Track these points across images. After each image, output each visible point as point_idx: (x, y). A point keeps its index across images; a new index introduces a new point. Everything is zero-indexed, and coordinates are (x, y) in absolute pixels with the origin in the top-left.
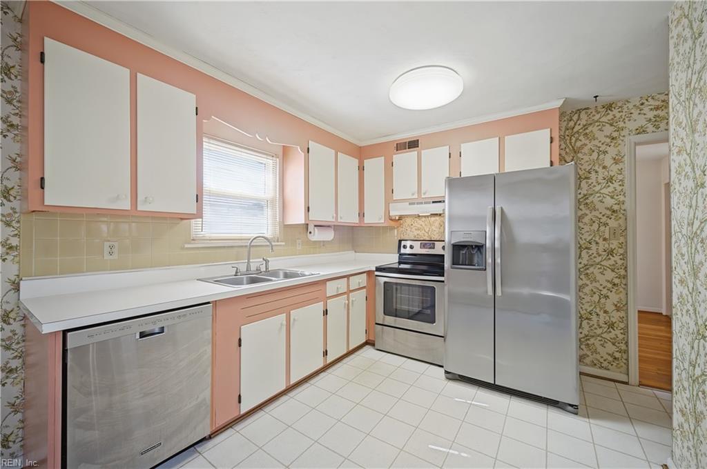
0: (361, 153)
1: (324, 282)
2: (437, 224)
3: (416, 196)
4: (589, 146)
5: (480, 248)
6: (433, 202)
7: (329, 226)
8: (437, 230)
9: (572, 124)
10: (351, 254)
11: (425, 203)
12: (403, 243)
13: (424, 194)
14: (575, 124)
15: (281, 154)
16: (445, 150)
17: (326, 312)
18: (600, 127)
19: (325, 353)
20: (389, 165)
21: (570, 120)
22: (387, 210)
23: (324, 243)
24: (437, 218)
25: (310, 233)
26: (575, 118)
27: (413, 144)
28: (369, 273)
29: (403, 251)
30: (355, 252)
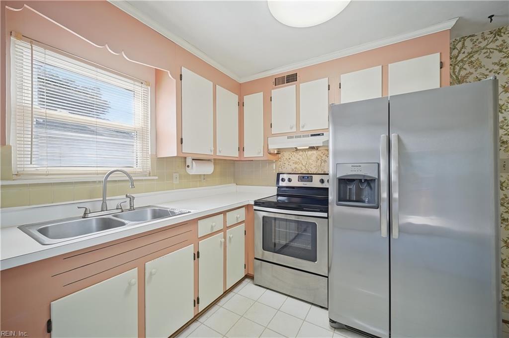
0: (241, 90)
1: (195, 221)
2: (314, 158)
3: (294, 130)
4: (475, 75)
5: (370, 182)
6: (312, 135)
7: (209, 160)
8: (314, 164)
9: (455, 52)
10: (233, 187)
11: (303, 136)
12: (281, 176)
13: (303, 127)
14: (459, 53)
16: (324, 82)
17: (197, 255)
18: (487, 54)
19: (197, 301)
20: (268, 100)
21: (454, 49)
22: (266, 144)
23: (205, 176)
24: (314, 152)
25: (188, 166)
26: (459, 46)
27: (292, 78)
28: (248, 207)
29: (281, 184)
30: (237, 184)
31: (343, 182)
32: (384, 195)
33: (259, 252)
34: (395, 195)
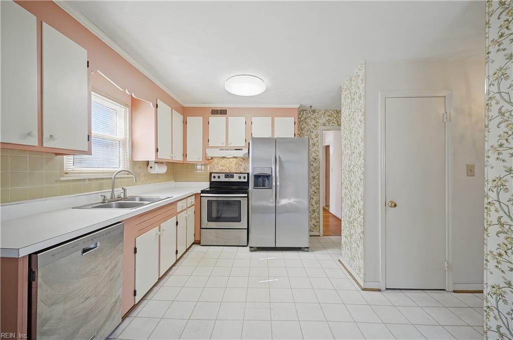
0: (186, 112)
2: (234, 163)
3: (224, 145)
4: (307, 128)
5: (268, 177)
6: (236, 150)
7: (161, 163)
8: (234, 166)
9: (300, 116)
11: (230, 150)
12: (213, 175)
13: (230, 144)
15: (130, 104)
17: (177, 223)
18: (311, 120)
19: (177, 252)
20: (206, 124)
22: (205, 154)
23: (158, 175)
24: (234, 159)
25: (151, 167)
26: (302, 113)
27: (223, 112)
28: (196, 195)
29: (213, 180)
30: (175, 181)
31: (257, 177)
32: (274, 184)
33: (205, 223)
34: (278, 184)
